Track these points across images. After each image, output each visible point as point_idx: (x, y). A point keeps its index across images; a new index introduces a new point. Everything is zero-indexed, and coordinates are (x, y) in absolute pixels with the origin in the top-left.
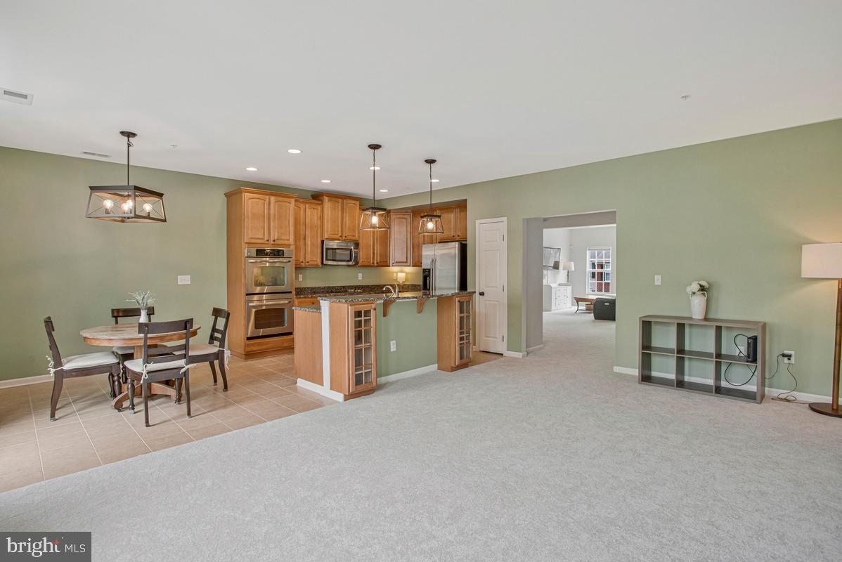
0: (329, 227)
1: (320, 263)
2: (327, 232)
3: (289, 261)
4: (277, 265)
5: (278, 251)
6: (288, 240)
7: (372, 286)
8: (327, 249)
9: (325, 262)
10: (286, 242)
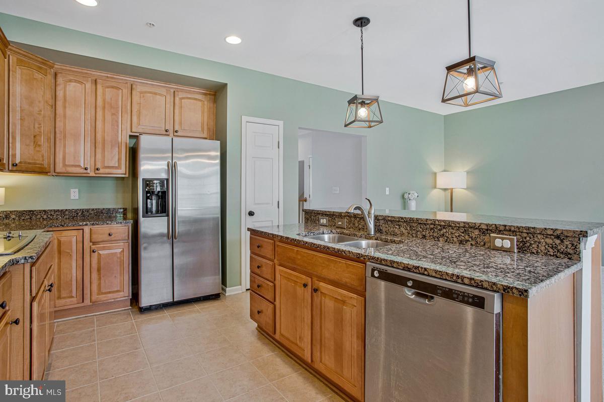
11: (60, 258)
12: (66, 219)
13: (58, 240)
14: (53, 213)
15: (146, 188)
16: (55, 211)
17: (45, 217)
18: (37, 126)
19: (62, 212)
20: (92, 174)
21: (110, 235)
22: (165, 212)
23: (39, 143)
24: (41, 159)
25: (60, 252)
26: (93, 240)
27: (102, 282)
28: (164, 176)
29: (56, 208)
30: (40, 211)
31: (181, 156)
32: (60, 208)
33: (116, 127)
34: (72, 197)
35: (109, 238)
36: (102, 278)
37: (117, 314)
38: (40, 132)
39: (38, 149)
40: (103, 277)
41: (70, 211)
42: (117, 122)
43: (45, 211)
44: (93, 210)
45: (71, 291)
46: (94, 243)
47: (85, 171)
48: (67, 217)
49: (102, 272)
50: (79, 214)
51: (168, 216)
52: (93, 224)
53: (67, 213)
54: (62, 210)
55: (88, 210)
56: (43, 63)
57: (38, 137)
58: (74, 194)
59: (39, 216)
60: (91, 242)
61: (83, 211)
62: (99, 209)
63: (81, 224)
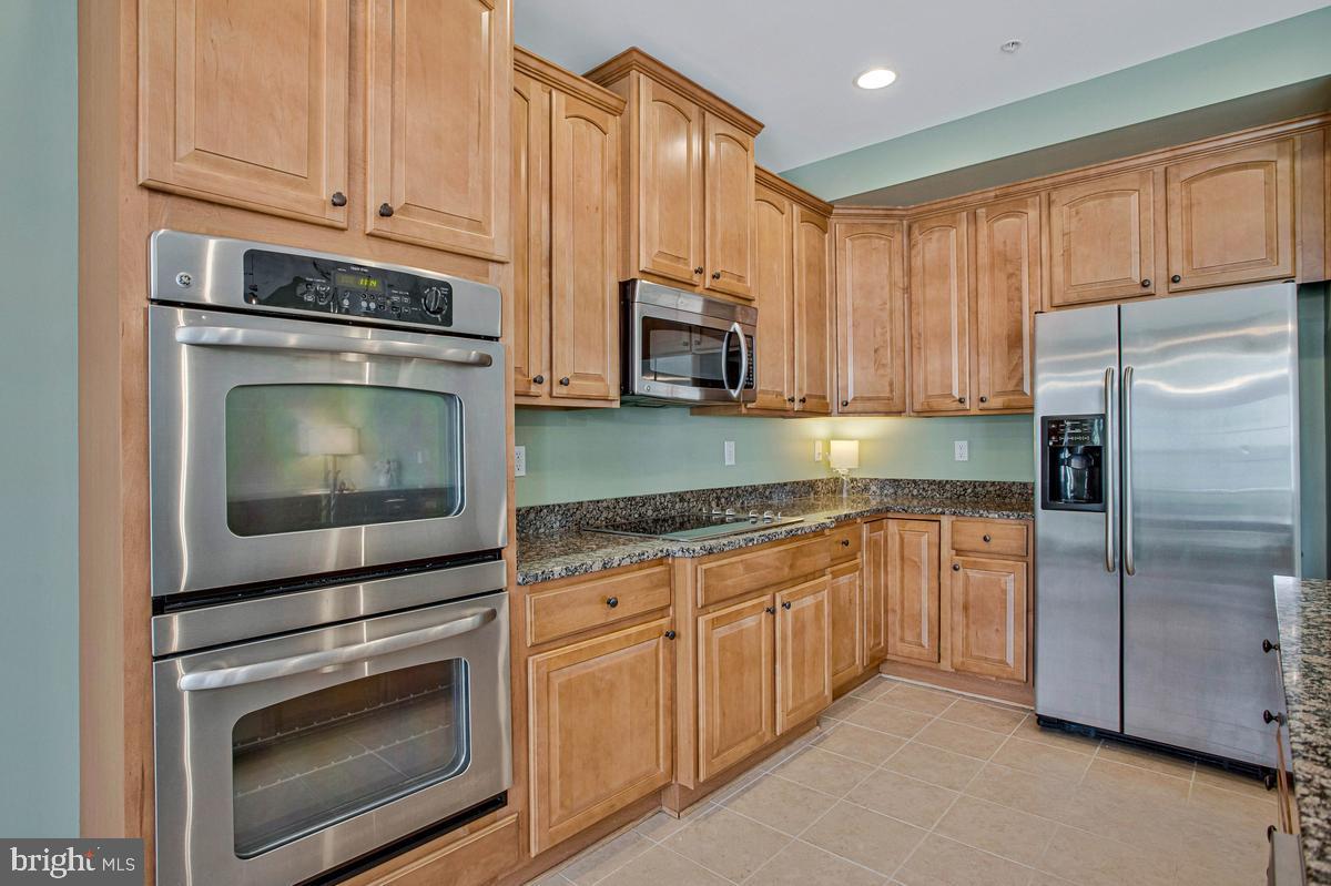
0: (656, 217)
1: (614, 392)
2: (649, 239)
3: (484, 362)
4: (406, 377)
5: (416, 286)
6: (478, 225)
7: (766, 487)
8: (650, 324)
9: (641, 384)
10: (464, 239)
11: (902, 570)
12: (947, 498)
13: (900, 535)
14: (926, 486)
15: (1049, 439)
16: (931, 483)
17: (915, 492)
18: (879, 331)
19: (941, 485)
20: (975, 411)
21: (985, 539)
22: (1100, 501)
23: (884, 361)
24: (888, 389)
25: (902, 558)
26: (956, 546)
27: (972, 633)
28: (1093, 408)
29: (931, 478)
30: (908, 482)
31: (1147, 350)
32: (938, 478)
33: (1017, 303)
34: (957, 458)
35: (985, 547)
36: (971, 625)
37: (997, 710)
38: (885, 342)
39: (881, 372)
40: (974, 623)
41: (953, 483)
42: (1019, 289)
43: (914, 481)
44: (993, 484)
45: (920, 635)
46: (959, 552)
47: (961, 406)
48: (949, 495)
49: (971, 611)
50: (969, 491)
51: (1105, 510)
52: (955, 513)
53: (948, 486)
54: (940, 482)
55: (983, 484)
56: (887, 215)
57: (881, 351)
58: (961, 450)
59: (906, 491)
60: (953, 549)
61: (974, 484)
62: (1004, 483)
63: (934, 510)
